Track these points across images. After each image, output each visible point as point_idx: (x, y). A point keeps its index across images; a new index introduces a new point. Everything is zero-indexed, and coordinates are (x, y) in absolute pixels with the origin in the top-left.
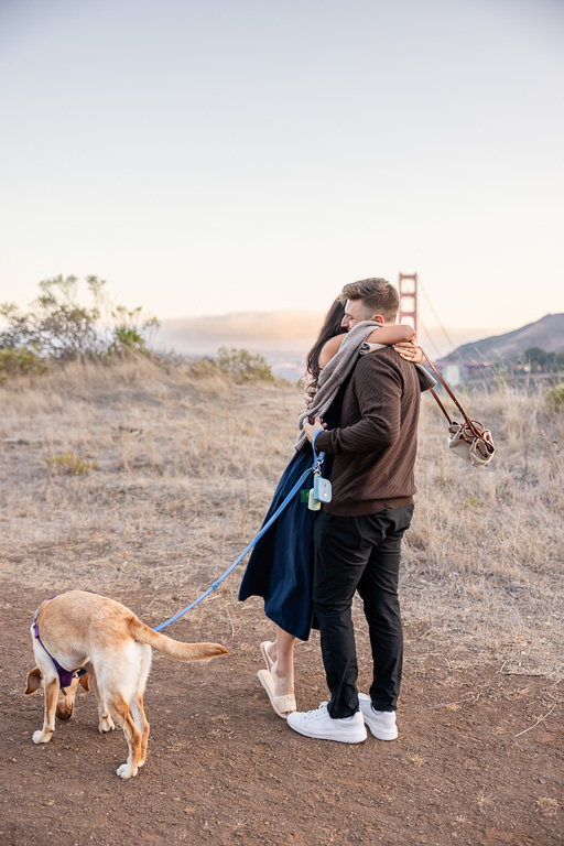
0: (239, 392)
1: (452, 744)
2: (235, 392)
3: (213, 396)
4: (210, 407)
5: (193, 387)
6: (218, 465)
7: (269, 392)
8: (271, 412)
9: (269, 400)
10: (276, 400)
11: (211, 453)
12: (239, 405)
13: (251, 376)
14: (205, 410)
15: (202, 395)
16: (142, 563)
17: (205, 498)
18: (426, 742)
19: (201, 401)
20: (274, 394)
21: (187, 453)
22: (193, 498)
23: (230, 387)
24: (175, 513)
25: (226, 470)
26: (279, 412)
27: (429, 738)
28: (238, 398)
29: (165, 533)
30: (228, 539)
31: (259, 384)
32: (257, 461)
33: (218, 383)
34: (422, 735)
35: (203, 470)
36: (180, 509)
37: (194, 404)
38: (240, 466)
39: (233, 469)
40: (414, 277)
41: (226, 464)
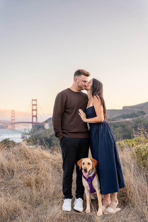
40: (36, 100)
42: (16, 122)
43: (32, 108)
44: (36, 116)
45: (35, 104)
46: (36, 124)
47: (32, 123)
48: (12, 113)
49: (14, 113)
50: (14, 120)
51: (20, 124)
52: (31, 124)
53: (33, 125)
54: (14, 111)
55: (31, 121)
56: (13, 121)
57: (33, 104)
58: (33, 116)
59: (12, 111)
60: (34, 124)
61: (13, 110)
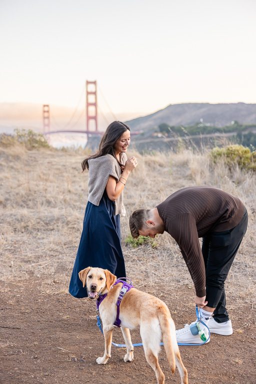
0: (33, 155)
1: (250, 351)
2: (30, 155)
3: (17, 158)
4: (18, 165)
5: (4, 153)
6: (39, 200)
7: (49, 155)
8: (55, 167)
9: (52, 160)
10: (56, 160)
11: (32, 193)
12: (34, 163)
13: (36, 145)
14: (15, 167)
15: (10, 157)
16: (21, 262)
17: (39, 220)
18: (236, 351)
19: (11, 161)
20: (53, 156)
21: (17, 194)
22: (32, 221)
23: (26, 152)
24: (23, 230)
25: (44, 202)
26: (60, 167)
27: (237, 348)
28: (33, 159)
29: (24, 242)
30: (65, 245)
31: (42, 150)
32: (62, 197)
33: (18, 149)
34: (233, 348)
35: (31, 203)
36: (26, 227)
37: (7, 163)
38: (52, 200)
39: (49, 202)
40: (95, 83)
41: (44, 199)
42: (52, 129)
43: (87, 100)
44: (95, 118)
45: (94, 90)
46: (94, 136)
47: (87, 132)
48: (44, 112)
49: (48, 112)
50: (48, 125)
51: (61, 134)
52: (85, 135)
53: (88, 138)
54: (48, 106)
55: (84, 129)
56: (47, 128)
57: (89, 90)
58: (89, 118)
59: (44, 106)
60: (90, 135)
61: (46, 104)
